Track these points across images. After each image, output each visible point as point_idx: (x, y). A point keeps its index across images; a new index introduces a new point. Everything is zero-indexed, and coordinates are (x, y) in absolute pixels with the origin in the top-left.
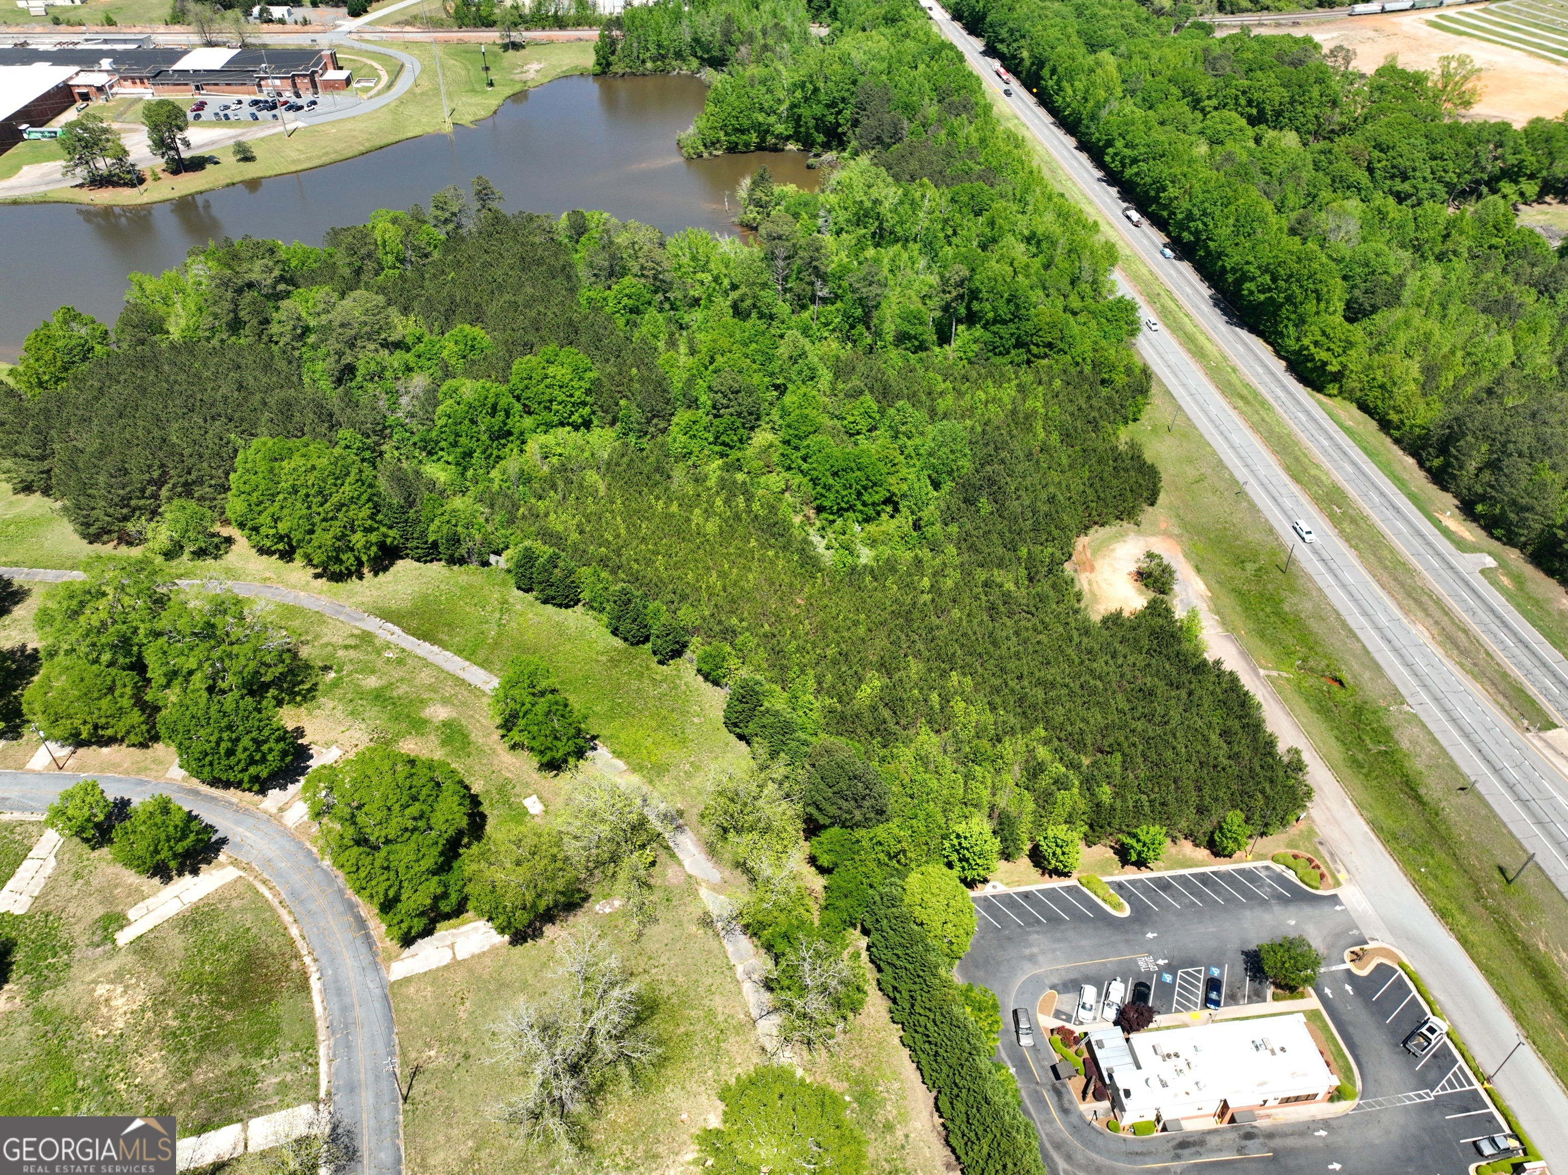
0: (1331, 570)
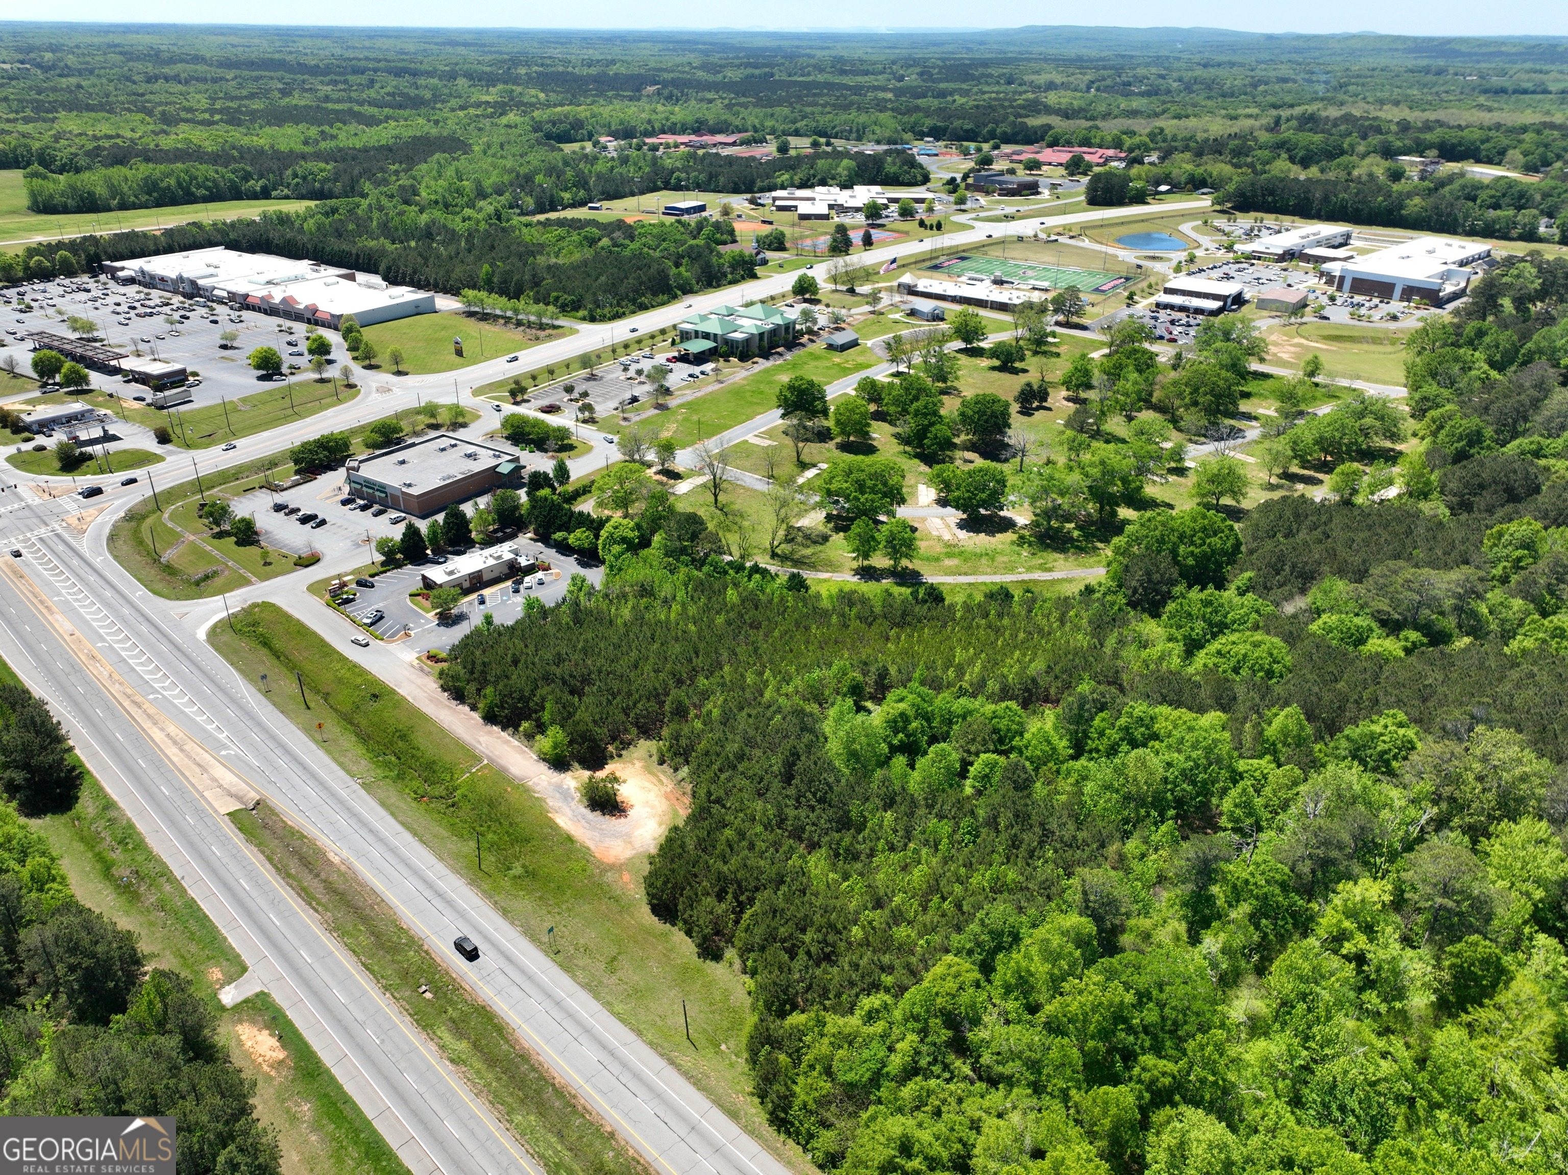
0: (430, 885)
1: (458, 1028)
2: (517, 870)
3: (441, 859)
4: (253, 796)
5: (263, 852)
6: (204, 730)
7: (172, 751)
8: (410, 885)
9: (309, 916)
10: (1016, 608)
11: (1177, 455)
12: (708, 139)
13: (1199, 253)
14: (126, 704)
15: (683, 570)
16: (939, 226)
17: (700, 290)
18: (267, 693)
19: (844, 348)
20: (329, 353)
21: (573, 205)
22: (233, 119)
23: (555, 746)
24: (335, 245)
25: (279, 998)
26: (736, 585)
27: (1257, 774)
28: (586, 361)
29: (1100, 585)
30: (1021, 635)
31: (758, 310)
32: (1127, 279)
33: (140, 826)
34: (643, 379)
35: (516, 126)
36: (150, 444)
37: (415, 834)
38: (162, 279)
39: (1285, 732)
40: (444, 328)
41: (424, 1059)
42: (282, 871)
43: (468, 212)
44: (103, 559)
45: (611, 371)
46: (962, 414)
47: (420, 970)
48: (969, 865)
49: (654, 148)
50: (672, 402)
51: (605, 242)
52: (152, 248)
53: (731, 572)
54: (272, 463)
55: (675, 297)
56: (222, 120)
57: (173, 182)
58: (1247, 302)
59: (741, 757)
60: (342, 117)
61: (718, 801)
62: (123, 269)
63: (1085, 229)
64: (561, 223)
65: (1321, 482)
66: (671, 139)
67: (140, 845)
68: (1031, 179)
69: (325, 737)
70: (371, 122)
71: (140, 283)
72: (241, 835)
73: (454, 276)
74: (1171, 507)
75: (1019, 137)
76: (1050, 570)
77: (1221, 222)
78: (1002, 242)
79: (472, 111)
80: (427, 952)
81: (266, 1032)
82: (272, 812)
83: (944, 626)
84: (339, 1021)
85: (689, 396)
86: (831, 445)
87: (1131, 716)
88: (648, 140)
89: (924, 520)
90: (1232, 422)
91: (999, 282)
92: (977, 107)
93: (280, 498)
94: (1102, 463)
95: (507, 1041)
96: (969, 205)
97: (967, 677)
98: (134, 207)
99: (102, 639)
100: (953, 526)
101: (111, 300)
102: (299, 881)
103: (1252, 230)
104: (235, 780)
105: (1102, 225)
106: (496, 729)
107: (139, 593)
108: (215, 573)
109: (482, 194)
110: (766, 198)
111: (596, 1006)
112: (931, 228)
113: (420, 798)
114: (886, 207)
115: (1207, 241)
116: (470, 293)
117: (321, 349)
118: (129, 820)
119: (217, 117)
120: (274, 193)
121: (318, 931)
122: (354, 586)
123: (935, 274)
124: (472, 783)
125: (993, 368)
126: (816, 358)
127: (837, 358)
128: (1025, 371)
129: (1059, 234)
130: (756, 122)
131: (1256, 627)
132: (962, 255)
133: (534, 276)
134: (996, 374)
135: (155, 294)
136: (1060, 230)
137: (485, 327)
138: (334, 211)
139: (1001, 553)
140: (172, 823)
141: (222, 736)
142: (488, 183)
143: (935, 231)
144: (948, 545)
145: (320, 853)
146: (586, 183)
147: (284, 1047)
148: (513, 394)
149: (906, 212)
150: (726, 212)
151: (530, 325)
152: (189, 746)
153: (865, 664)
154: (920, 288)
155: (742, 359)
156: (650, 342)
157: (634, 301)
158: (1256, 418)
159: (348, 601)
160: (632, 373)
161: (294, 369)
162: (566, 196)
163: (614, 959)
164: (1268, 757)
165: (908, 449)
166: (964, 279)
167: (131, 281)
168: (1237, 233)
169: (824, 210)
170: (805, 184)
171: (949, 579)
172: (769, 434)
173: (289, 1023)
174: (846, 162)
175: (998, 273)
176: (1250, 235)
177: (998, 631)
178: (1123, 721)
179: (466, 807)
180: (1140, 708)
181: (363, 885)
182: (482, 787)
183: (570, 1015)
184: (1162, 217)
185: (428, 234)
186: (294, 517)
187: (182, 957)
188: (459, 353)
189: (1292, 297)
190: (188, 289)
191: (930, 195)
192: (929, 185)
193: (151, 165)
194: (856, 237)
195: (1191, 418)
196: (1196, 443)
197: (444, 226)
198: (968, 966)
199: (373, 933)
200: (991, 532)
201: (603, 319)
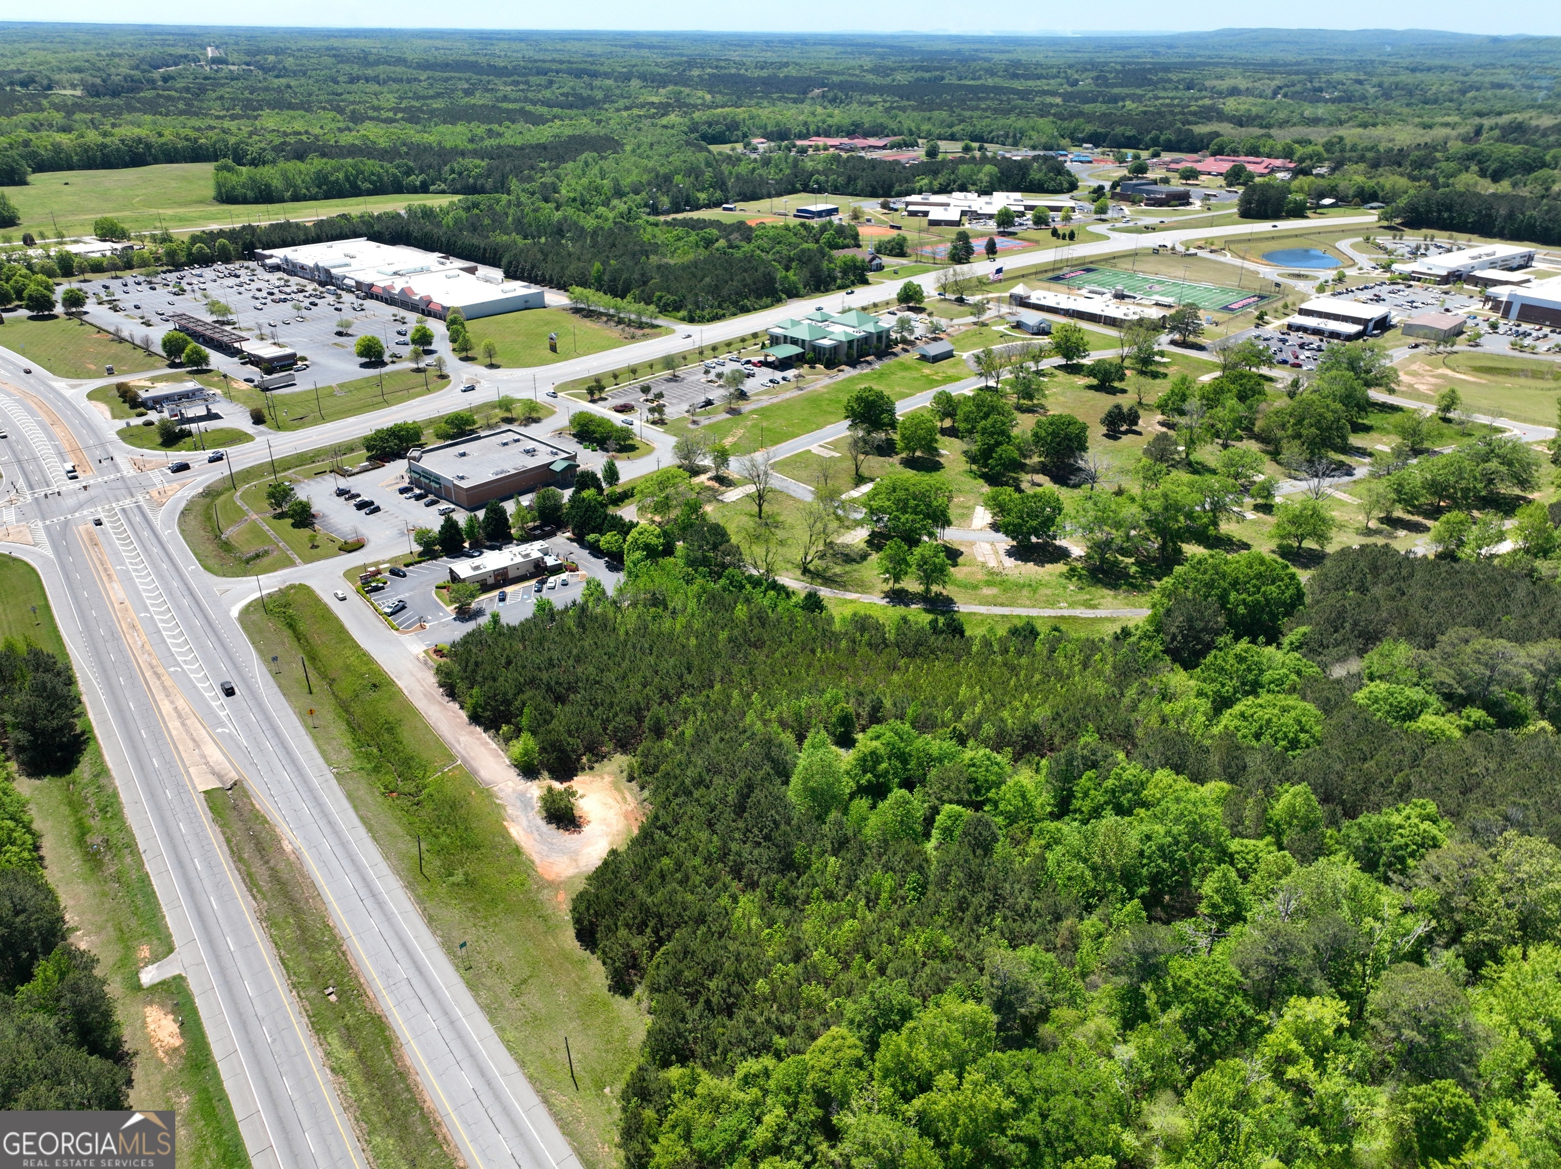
0: (368, 885)
1: (349, 1038)
2: (459, 877)
3: (387, 858)
4: (233, 776)
5: (224, 833)
6: (209, 706)
7: (174, 725)
8: (349, 881)
9: (246, 903)
10: (1038, 646)
11: (1267, 491)
12: (859, 142)
13: (1351, 272)
14: (148, 674)
15: (700, 581)
16: (1072, 236)
17: (807, 294)
18: (276, 674)
19: (936, 359)
20: (430, 344)
21: (708, 206)
22: (413, 117)
23: (526, 753)
24: (468, 238)
25: (193, 985)
26: (748, 601)
27: (1249, 857)
28: (669, 362)
29: (1137, 628)
30: (1037, 677)
31: (852, 317)
32: (1262, 297)
33: (123, 797)
34: (721, 382)
35: (673, 127)
36: (245, 424)
37: (370, 829)
38: (302, 267)
39: (1292, 812)
40: (547, 323)
41: (307, 1065)
42: (236, 855)
43: (601, 210)
44: (171, 533)
45: (693, 373)
46: (1036, 435)
47: (332, 970)
48: (904, 925)
49: (803, 151)
50: (745, 407)
51: (722, 243)
52: (302, 237)
53: (748, 586)
54: (350, 448)
55: (779, 301)
56: (403, 119)
57: (341, 175)
58: (1394, 326)
59: (699, 782)
60: (511, 117)
61: (664, 828)
62: (271, 257)
63: (1229, 243)
64: (685, 223)
65: (1428, 529)
66: (821, 141)
67: (118, 815)
68: (1182, 188)
69: (317, 722)
70: (538, 120)
71: (284, 271)
72: (210, 814)
73: (568, 272)
74: (1247, 546)
75: (1184, 145)
76: (1094, 607)
77: (1386, 240)
78: (1134, 255)
79: (635, 112)
80: (344, 953)
81: (171, 1017)
82: (246, 794)
83: (957, 660)
84: (240, 1014)
85: (765, 401)
86: (896, 459)
87: (1120, 779)
88: (799, 143)
89: (972, 544)
90: (1342, 458)
91: (1120, 296)
92: (1145, 113)
93: (343, 483)
94: (1165, 496)
95: (392, 1056)
96: (1110, 214)
97: (965, 718)
98: (305, 198)
99: (146, 610)
100: (1002, 552)
101: (254, 286)
102: (248, 867)
103: (1418, 248)
104: (222, 758)
105: (1250, 239)
106: (479, 729)
107: (191, 566)
108: (266, 552)
109: (619, 193)
110: (898, 203)
111: (488, 1029)
112: (1064, 238)
113: (389, 791)
114: (1021, 214)
115: (1365, 260)
116: (578, 290)
117: (423, 340)
118: (115, 788)
119: (400, 115)
120: (432, 188)
121: (250, 919)
122: (387, 574)
123: (1053, 285)
124: (441, 783)
125: (1090, 387)
126: (905, 367)
127: (927, 369)
128: (1124, 391)
129: (1200, 248)
130: (913, 127)
131: (1293, 690)
132: (1088, 267)
133: (643, 275)
134: (1092, 394)
135: (294, 280)
136: (1201, 243)
137: (588, 323)
138: (476, 205)
139: (1046, 585)
140: (152, 796)
141: (222, 714)
142: (627, 182)
143: (1067, 241)
144: (991, 573)
145: (276, 840)
146: (724, 183)
147: (182, 1034)
148: (591, 391)
149: (1041, 221)
150: (856, 216)
151: (630, 324)
152: (192, 722)
153: (861, 694)
154: (1033, 300)
155: (828, 367)
156: (741, 345)
157: (735, 304)
158: (1371, 455)
159: (376, 589)
160: (712, 376)
161: (396, 357)
162: (702, 196)
163: (524, 982)
164: (1269, 839)
165: (974, 467)
166: (1084, 292)
167: (276, 268)
168: (1399, 252)
169: (956, 217)
170: (945, 190)
171: (983, 610)
172: (834, 445)
173: (194, 1011)
174: (988, 168)
175: (1119, 287)
176: (1415, 253)
177: (1014, 670)
178: (1109, 783)
179: (429, 807)
180: (1132, 771)
181: (305, 876)
182: (449, 788)
183: (461, 1036)
184: (1319, 232)
185: (559, 231)
186: (353, 502)
187: (121, 931)
188: (553, 349)
189: (1446, 323)
190: (323, 278)
191: (1072, 203)
192: (1075, 193)
193: (324, 160)
194: (979, 245)
195: (1292, 451)
196: (1295, 479)
197: (575, 223)
198: (852, 1040)
199: (299, 927)
200: (1041, 562)
201: (702, 320)
